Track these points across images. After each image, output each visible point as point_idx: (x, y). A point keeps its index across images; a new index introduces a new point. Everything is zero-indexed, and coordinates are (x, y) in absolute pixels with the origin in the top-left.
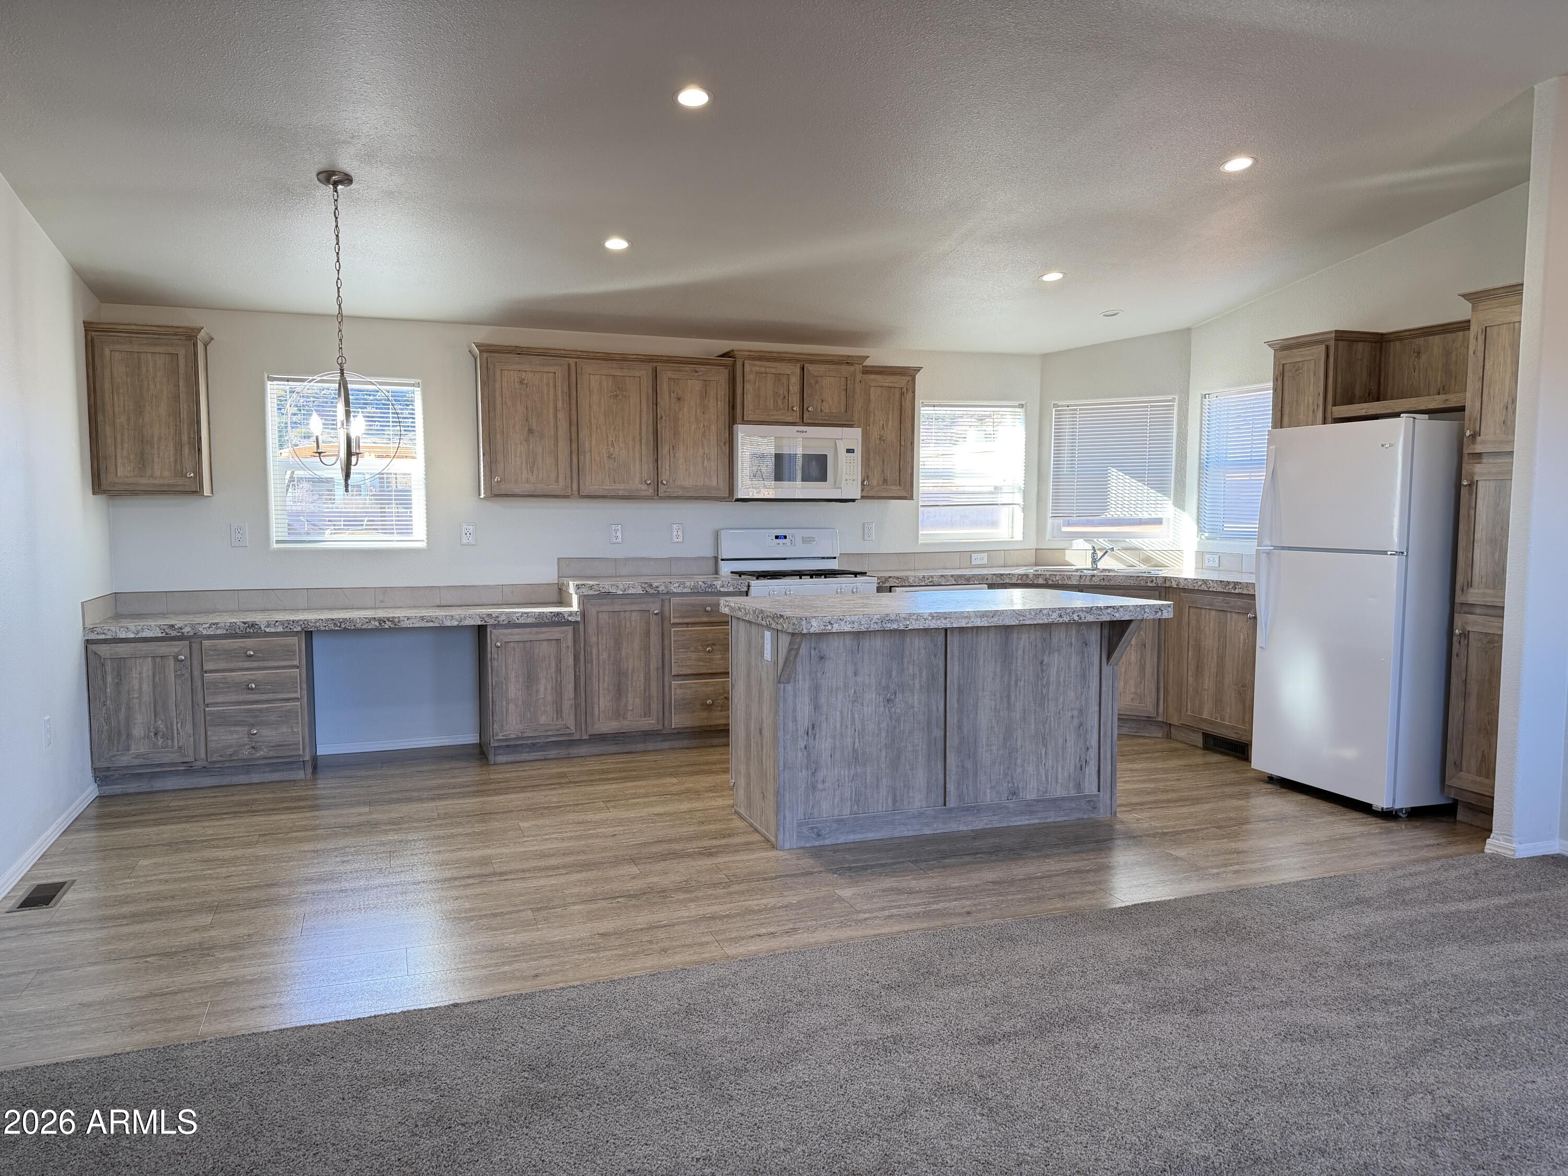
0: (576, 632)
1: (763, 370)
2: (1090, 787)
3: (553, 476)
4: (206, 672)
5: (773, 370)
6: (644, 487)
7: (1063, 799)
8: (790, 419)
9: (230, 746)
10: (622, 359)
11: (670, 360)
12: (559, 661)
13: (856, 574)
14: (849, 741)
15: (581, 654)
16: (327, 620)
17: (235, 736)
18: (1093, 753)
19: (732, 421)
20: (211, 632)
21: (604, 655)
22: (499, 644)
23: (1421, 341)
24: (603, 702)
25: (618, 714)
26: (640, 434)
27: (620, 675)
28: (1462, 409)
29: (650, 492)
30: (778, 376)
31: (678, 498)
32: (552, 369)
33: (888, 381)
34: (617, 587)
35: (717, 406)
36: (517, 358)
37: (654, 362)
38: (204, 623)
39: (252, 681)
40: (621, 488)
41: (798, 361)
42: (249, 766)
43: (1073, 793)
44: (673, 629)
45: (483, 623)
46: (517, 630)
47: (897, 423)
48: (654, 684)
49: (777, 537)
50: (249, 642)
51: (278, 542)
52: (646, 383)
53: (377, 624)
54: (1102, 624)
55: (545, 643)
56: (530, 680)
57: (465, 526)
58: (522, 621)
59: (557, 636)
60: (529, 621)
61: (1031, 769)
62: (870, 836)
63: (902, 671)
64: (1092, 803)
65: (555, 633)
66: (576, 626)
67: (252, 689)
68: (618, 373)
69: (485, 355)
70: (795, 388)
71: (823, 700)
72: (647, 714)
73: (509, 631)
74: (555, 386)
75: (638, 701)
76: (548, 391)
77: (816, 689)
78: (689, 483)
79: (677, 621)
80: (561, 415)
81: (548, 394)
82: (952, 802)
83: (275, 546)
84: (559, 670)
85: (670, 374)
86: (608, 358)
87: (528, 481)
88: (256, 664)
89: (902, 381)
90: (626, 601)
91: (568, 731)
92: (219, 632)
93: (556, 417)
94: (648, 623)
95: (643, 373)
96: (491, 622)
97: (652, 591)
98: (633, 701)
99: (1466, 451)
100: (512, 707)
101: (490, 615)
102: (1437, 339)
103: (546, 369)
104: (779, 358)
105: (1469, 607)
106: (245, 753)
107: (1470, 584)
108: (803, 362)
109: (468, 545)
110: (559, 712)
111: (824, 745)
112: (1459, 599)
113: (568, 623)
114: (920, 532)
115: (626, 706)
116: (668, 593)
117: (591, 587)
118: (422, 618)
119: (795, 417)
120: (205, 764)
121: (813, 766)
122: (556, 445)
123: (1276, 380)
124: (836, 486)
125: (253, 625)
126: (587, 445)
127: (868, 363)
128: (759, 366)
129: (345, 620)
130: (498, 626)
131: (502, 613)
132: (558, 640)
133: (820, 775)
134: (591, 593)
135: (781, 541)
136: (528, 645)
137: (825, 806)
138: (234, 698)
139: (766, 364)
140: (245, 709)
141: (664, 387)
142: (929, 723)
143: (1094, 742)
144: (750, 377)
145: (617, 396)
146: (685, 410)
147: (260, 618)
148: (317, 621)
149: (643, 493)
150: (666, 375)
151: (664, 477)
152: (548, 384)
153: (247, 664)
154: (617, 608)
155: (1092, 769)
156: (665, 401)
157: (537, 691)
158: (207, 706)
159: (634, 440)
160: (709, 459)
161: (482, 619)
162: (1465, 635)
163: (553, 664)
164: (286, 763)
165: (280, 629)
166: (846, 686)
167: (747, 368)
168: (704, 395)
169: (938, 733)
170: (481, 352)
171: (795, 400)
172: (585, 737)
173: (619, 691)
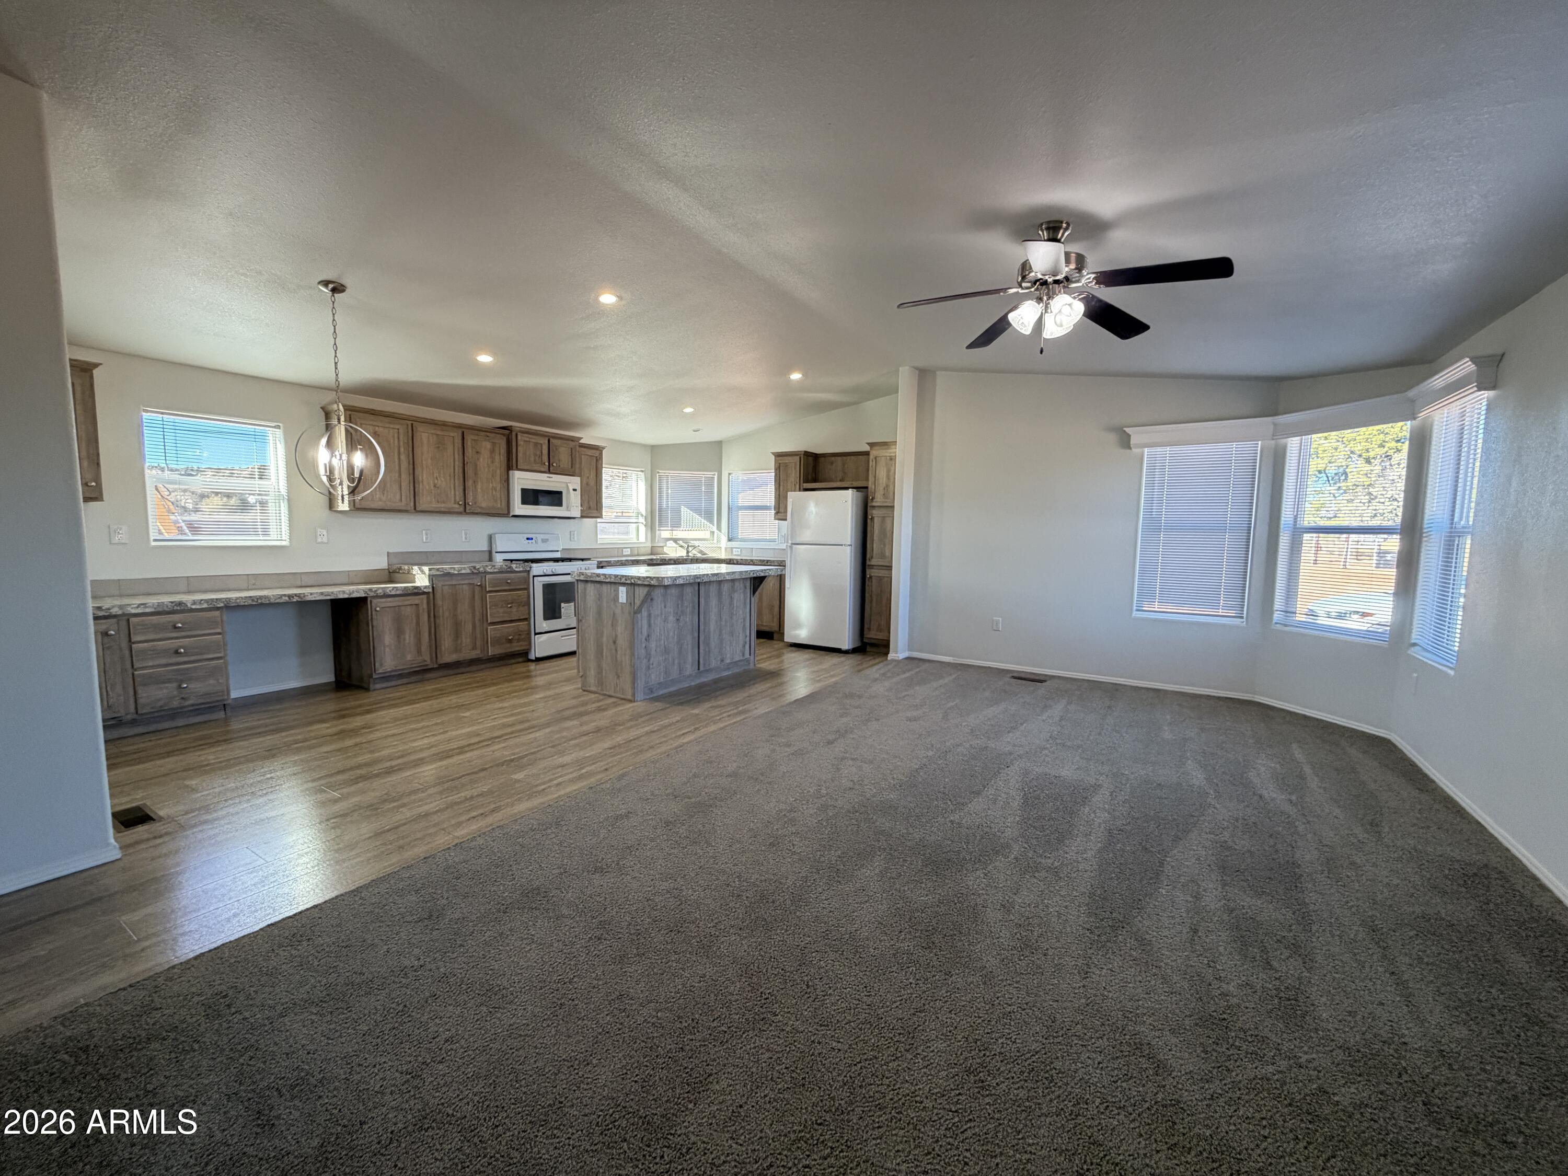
0: (428, 598)
1: (528, 439)
2: (747, 655)
3: (398, 497)
4: (134, 643)
5: (533, 440)
6: (457, 506)
7: (739, 661)
8: (543, 469)
9: (160, 700)
10: (443, 425)
11: (472, 428)
12: (418, 617)
13: (582, 560)
14: (663, 642)
15: (433, 615)
16: (246, 597)
17: (165, 691)
18: (748, 639)
19: (509, 467)
20: (140, 611)
21: (447, 614)
22: (378, 609)
23: (833, 458)
24: (447, 643)
25: (457, 650)
26: (454, 472)
27: (457, 625)
28: (867, 488)
29: (462, 509)
30: (536, 444)
31: (477, 514)
32: (397, 427)
33: (590, 452)
34: (455, 568)
35: (500, 458)
36: (372, 417)
37: (464, 429)
38: (133, 604)
39: (181, 647)
40: (442, 506)
41: (546, 436)
42: (174, 714)
43: (742, 658)
44: (488, 595)
45: (366, 595)
46: (389, 599)
47: (595, 474)
48: (478, 629)
49: (528, 539)
50: (176, 617)
51: (155, 540)
52: (458, 441)
53: (287, 598)
54: (751, 578)
55: (409, 607)
56: (399, 632)
57: (319, 530)
58: (393, 593)
59: (417, 602)
60: (398, 592)
61: (728, 649)
62: (672, 689)
63: (682, 606)
64: (748, 661)
65: (416, 600)
66: (430, 595)
67: (181, 653)
68: (439, 433)
69: (348, 413)
70: (545, 451)
71: (652, 622)
72: (474, 648)
73: (384, 600)
74: (399, 438)
75: (468, 640)
76: (394, 440)
77: (649, 616)
78: (484, 505)
79: (491, 589)
80: (403, 457)
81: (394, 443)
82: (701, 669)
83: (154, 544)
84: (418, 624)
85: (473, 437)
86: (433, 423)
87: (380, 500)
88: (183, 634)
89: (597, 453)
90: (460, 578)
91: (426, 663)
92: (148, 610)
93: (399, 459)
94: (474, 592)
95: (457, 435)
96: (372, 594)
97: (475, 571)
98: (466, 640)
99: (869, 505)
100: (387, 650)
101: (370, 590)
102: (839, 459)
103: (392, 426)
104: (536, 433)
105: (872, 566)
106: (175, 703)
107: (872, 557)
108: (550, 438)
109: (322, 543)
110: (419, 652)
111: (653, 645)
112: (868, 563)
113: (424, 593)
114: (599, 537)
115: (461, 644)
116: (485, 572)
117: (438, 570)
118: (322, 594)
119: (546, 468)
120: (135, 716)
121: (648, 657)
122: (400, 476)
123: (776, 470)
124: (568, 509)
125: (180, 604)
126: (420, 477)
127: (582, 441)
128: (526, 437)
129: (261, 597)
130: (377, 597)
131: (379, 588)
132: (417, 605)
133: (652, 659)
134: (438, 573)
135: (530, 541)
136: (397, 609)
137: (653, 676)
138: (163, 661)
139: (530, 436)
140: (174, 670)
141: (469, 443)
142: (693, 631)
143: (748, 634)
144: (521, 443)
145: (439, 447)
146: (481, 459)
147: (188, 599)
148: (237, 598)
149: (456, 510)
150: (469, 438)
151: (470, 500)
152: (393, 437)
153: (174, 635)
154: (454, 582)
155: (747, 647)
156: (469, 452)
157: (404, 639)
158: (136, 670)
159: (450, 476)
160: (496, 490)
161: (366, 592)
162: (871, 577)
163: (414, 621)
164: (210, 707)
165: (205, 606)
166: (661, 614)
167: (519, 438)
168: (492, 451)
169: (696, 635)
170: (345, 410)
171: (545, 458)
172: (436, 666)
173: (457, 635)
